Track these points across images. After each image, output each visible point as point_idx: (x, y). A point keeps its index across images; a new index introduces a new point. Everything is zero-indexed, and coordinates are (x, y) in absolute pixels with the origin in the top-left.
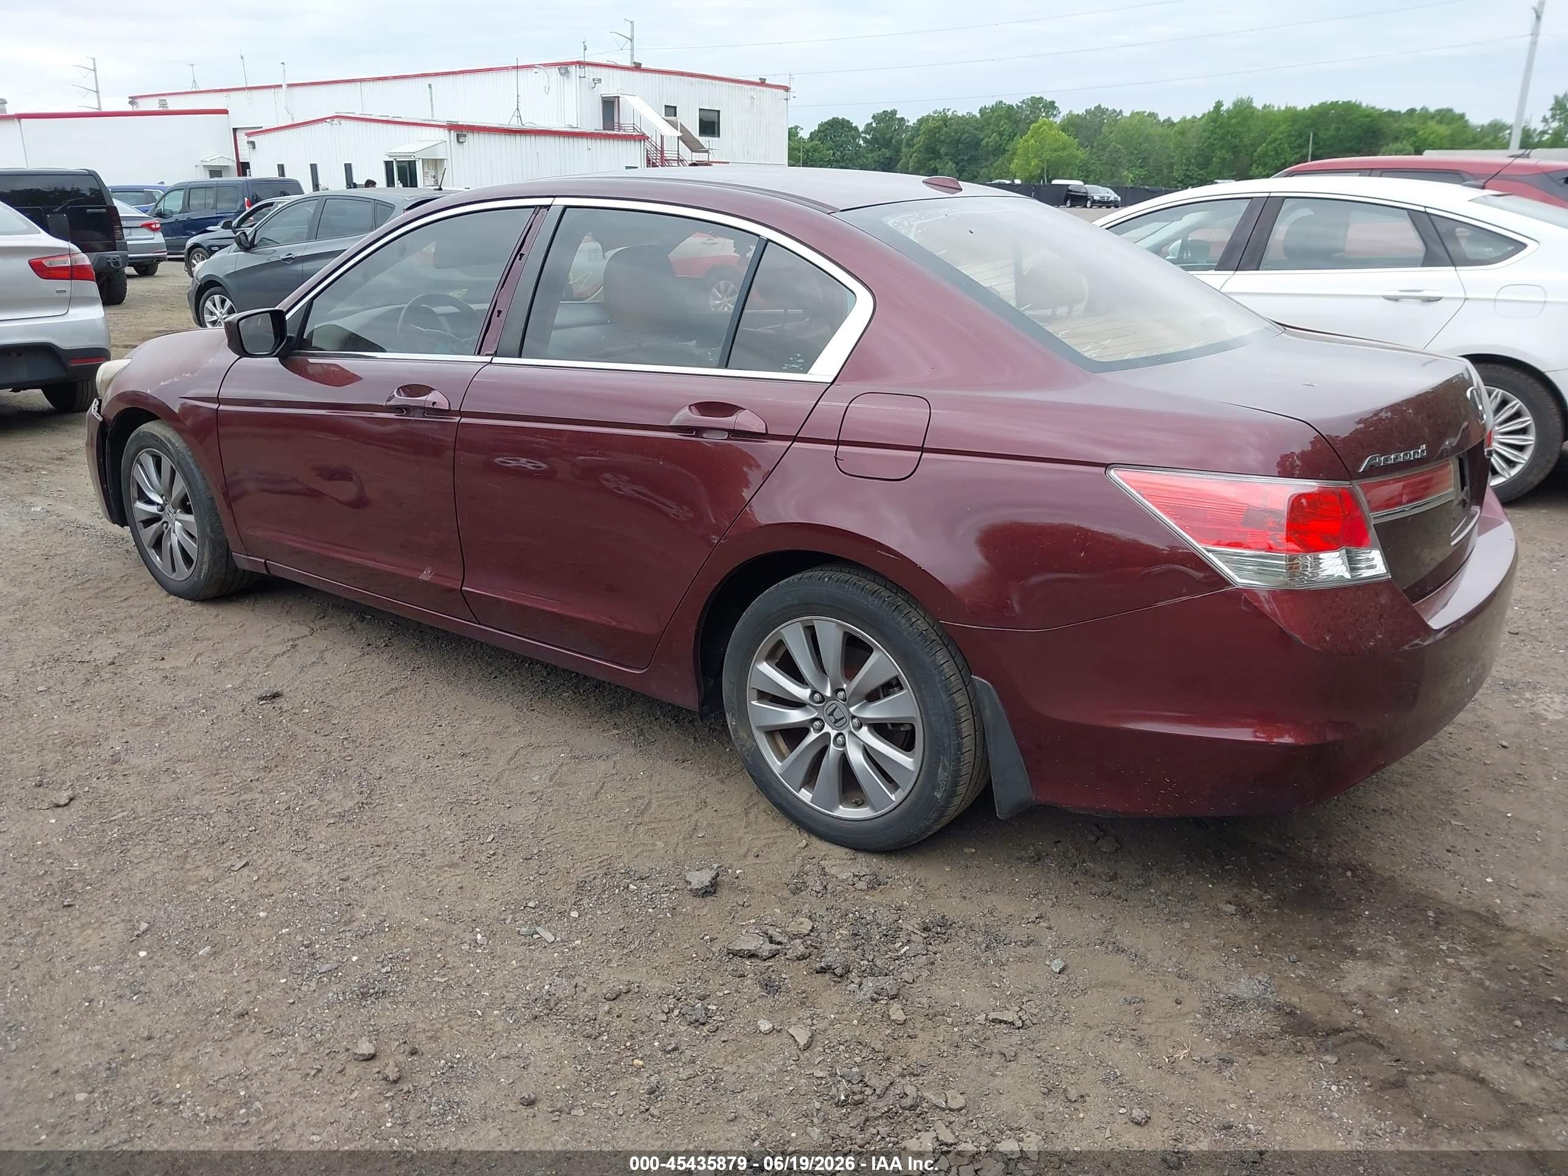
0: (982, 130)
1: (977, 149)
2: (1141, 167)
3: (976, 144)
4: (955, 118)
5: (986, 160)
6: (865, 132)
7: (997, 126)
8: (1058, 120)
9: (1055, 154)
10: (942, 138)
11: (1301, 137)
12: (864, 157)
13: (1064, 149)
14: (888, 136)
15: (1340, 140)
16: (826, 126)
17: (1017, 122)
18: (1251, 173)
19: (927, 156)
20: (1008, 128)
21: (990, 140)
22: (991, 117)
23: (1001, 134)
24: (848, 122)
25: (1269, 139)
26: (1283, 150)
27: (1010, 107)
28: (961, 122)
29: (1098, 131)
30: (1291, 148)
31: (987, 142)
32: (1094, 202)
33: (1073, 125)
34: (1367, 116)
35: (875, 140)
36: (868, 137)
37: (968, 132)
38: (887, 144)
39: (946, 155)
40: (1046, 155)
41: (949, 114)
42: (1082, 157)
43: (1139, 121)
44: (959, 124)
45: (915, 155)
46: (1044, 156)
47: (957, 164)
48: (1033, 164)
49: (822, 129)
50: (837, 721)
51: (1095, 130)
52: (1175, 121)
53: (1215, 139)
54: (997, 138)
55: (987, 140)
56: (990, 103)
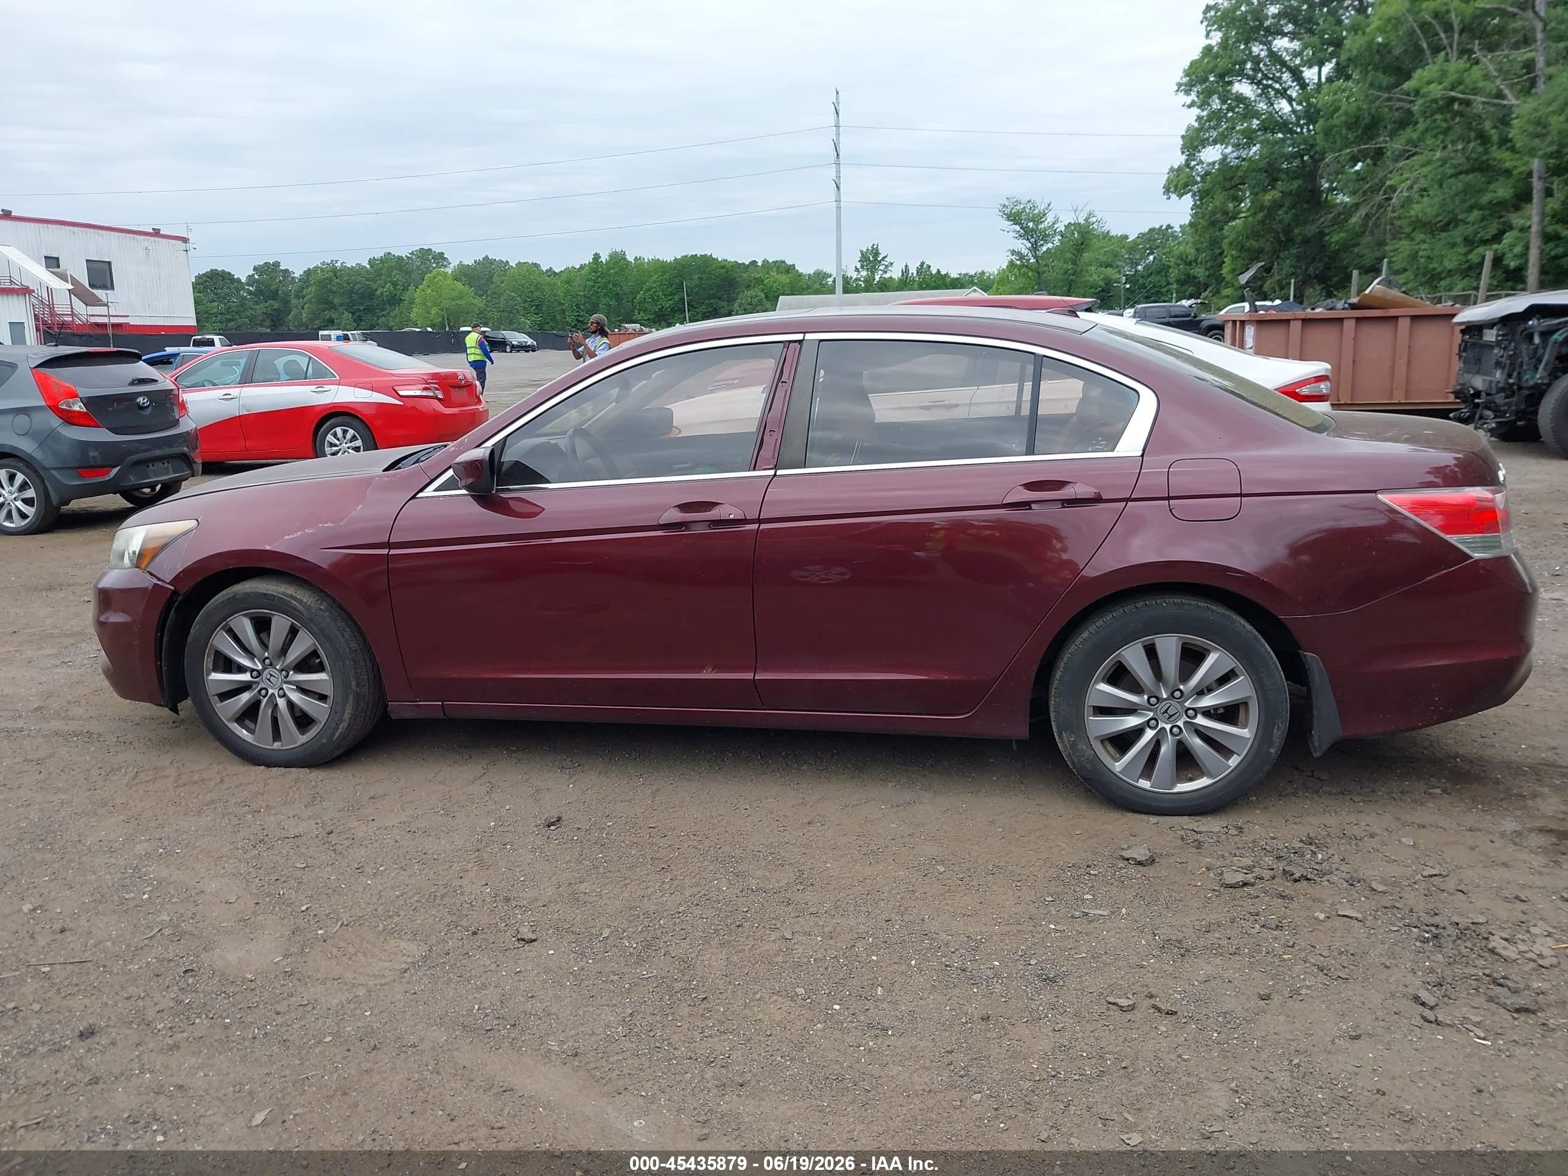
0: (374, 280)
1: (372, 299)
2: (536, 314)
3: (370, 294)
4: (344, 268)
5: (383, 310)
6: (248, 284)
7: (390, 276)
8: (449, 270)
9: (453, 303)
10: (334, 289)
11: (671, 286)
12: (251, 309)
13: (461, 298)
14: (273, 288)
15: (704, 288)
16: (205, 278)
17: (409, 273)
18: (635, 317)
19: (321, 307)
20: (400, 278)
21: (384, 290)
22: (381, 269)
23: (395, 284)
24: (229, 274)
25: (645, 287)
26: (658, 296)
27: (400, 258)
28: (351, 273)
29: (490, 280)
30: (665, 295)
31: (382, 293)
32: (513, 347)
33: (466, 274)
34: (723, 267)
35: (259, 292)
36: (251, 288)
37: (360, 282)
38: (274, 295)
39: (341, 305)
40: (446, 303)
41: (338, 265)
42: (480, 305)
43: (527, 271)
44: (349, 275)
45: (307, 306)
46: (443, 304)
47: (353, 314)
48: (433, 312)
49: (200, 281)
50: (1171, 716)
51: (487, 280)
52: (557, 271)
53: (599, 288)
54: (391, 288)
55: (381, 290)
56: (379, 254)
